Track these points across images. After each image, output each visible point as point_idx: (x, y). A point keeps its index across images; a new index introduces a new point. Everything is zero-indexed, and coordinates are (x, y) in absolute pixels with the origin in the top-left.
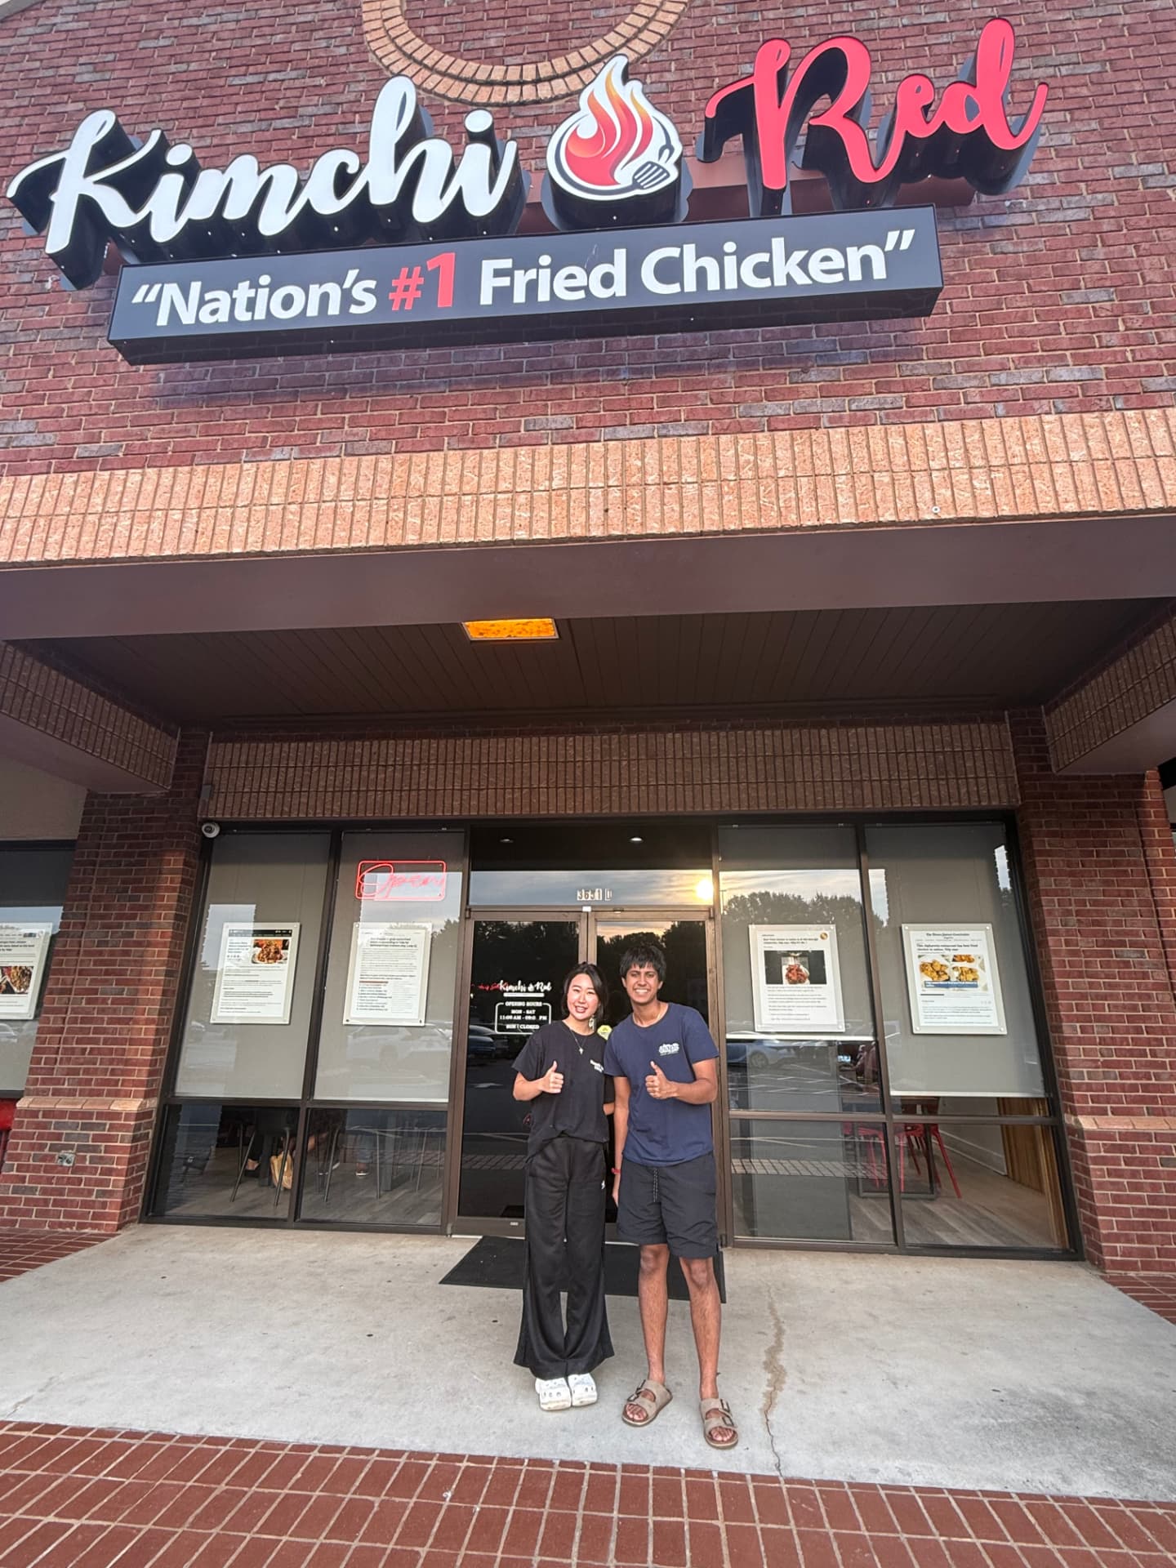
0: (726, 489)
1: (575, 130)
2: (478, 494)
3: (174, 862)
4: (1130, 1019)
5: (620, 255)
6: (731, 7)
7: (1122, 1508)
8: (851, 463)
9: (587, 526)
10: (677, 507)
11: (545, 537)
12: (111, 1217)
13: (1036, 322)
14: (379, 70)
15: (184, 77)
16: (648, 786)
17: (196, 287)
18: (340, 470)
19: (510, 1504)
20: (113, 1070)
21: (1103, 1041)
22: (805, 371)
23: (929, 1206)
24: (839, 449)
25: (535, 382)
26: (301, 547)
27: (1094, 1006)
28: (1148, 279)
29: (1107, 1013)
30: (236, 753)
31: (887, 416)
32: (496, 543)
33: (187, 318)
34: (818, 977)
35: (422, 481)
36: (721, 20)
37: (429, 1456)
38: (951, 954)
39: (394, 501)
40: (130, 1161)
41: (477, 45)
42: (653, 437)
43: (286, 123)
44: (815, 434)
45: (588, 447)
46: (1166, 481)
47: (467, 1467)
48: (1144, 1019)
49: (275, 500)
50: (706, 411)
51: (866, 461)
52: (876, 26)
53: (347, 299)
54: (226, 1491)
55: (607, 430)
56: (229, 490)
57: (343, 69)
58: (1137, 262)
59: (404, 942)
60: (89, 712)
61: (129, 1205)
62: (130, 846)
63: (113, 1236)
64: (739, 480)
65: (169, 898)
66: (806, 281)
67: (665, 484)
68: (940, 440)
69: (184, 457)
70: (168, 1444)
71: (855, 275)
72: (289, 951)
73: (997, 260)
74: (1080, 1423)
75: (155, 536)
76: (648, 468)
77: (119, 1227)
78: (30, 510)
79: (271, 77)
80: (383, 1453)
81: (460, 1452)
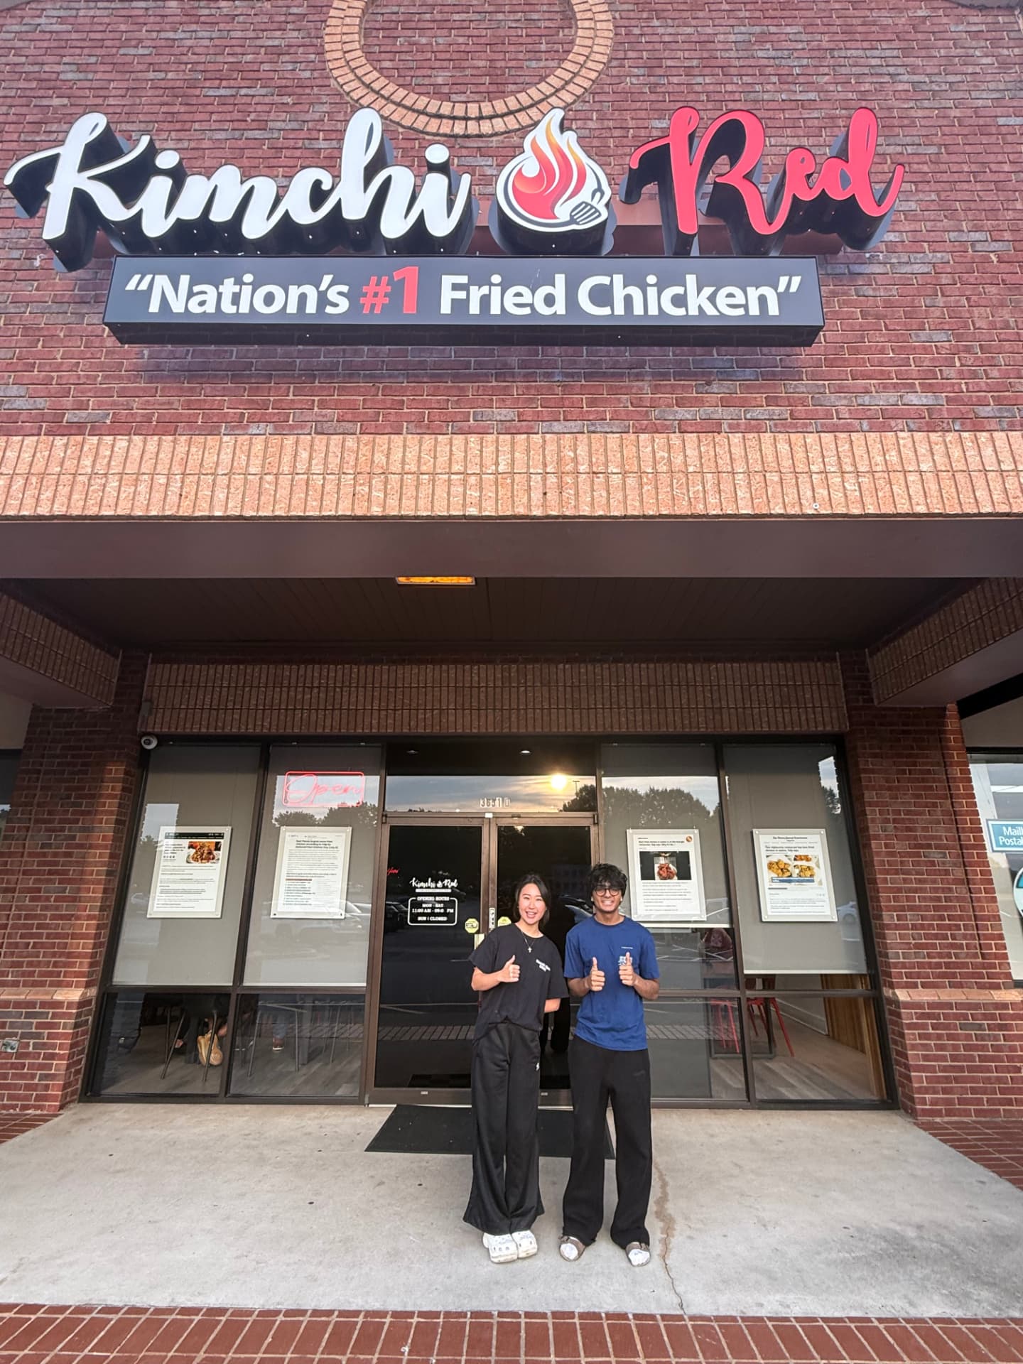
0: (645, 480)
1: (521, 169)
2: (434, 474)
3: (116, 771)
4: (936, 908)
5: (560, 279)
6: (642, 70)
7: (959, 1325)
8: (747, 463)
9: (529, 507)
10: (604, 494)
11: (493, 514)
12: (54, 1098)
13: (891, 355)
14: (340, 94)
15: (162, 84)
16: (542, 709)
17: (185, 280)
18: (311, 446)
19: (462, 1356)
20: (55, 962)
21: (914, 927)
22: (709, 383)
23: (769, 1064)
24: (738, 451)
25: (482, 379)
26: (277, 513)
27: (908, 899)
28: (977, 326)
29: (917, 903)
30: (174, 674)
31: (776, 425)
32: (450, 517)
33: (177, 306)
34: (684, 874)
35: (384, 460)
36: (634, 80)
37: (383, 1314)
38: (793, 855)
39: (359, 476)
40: (72, 1046)
41: (427, 81)
42: (583, 433)
43: (257, 134)
44: (718, 438)
45: (528, 438)
46: (994, 492)
47: (418, 1322)
48: (946, 908)
49: (252, 470)
50: (628, 413)
51: (760, 462)
52: (760, 98)
53: (323, 300)
54: (205, 1359)
55: (544, 424)
56: (210, 459)
57: (308, 91)
58: (969, 311)
59: (327, 844)
60: (43, 636)
61: (70, 1086)
62: (73, 756)
63: (56, 1116)
64: (656, 473)
65: (111, 805)
66: (714, 313)
67: (594, 473)
68: (819, 448)
69: (168, 427)
70: (144, 1317)
71: (754, 310)
72: (221, 852)
73: (860, 301)
74: (917, 1254)
75: (142, 498)
76: (580, 459)
77: (61, 1107)
78: (22, 468)
79: (243, 92)
80: (343, 1313)
81: (409, 1309)
